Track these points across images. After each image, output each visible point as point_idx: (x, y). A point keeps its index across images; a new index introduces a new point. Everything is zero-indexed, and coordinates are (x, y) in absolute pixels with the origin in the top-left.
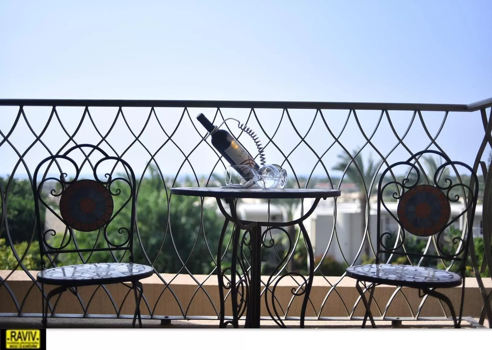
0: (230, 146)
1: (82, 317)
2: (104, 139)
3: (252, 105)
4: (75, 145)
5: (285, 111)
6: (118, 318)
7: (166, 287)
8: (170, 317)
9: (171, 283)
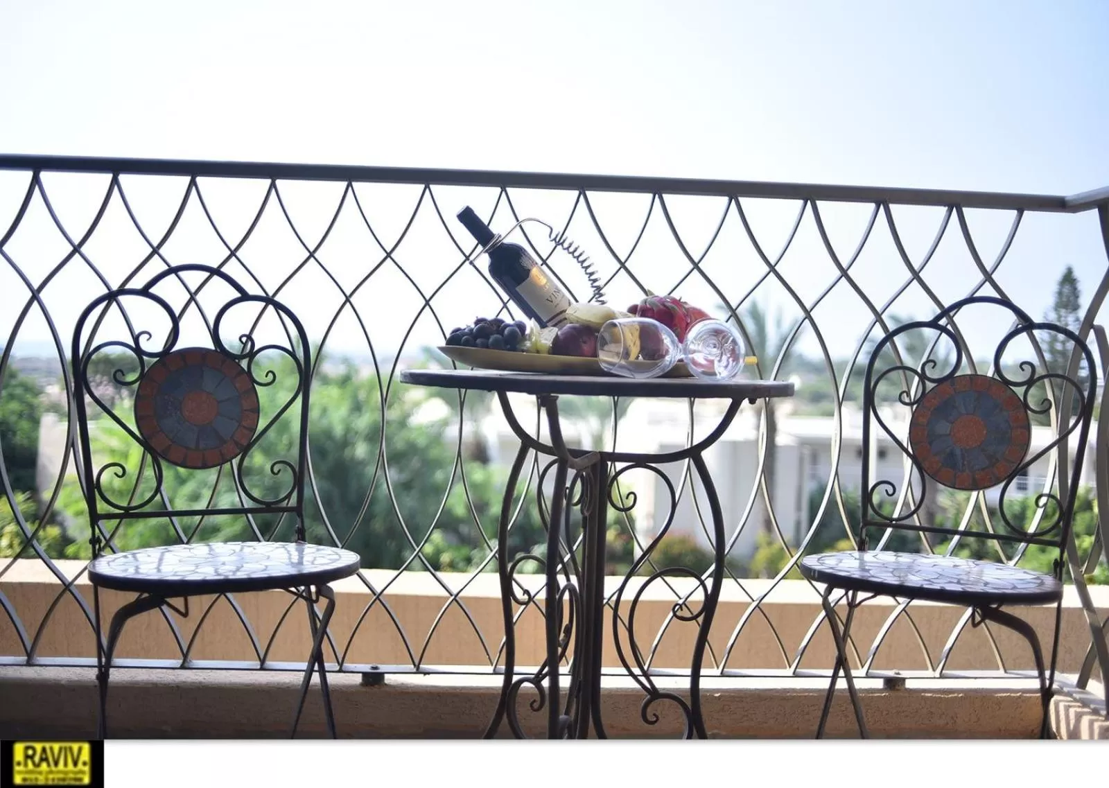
0: (529, 279)
1: (179, 666)
2: (233, 253)
3: (583, 184)
4: (167, 268)
5: (657, 200)
6: (262, 669)
7: (375, 600)
8: (383, 668)
9: (385, 592)
